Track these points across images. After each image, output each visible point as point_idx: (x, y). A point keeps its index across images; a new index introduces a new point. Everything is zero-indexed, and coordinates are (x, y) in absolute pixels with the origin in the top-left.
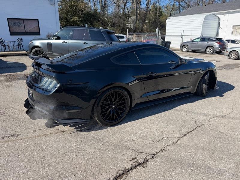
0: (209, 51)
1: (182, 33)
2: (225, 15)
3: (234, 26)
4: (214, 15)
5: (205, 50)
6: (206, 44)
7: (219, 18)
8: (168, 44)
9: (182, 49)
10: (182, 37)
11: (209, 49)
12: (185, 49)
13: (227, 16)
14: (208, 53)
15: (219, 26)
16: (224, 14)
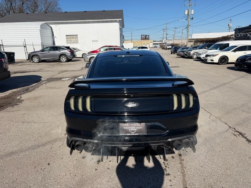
0: (63, 59)
1: (24, 43)
2: (56, 25)
3: (67, 36)
4: (46, 25)
5: (58, 58)
6: (57, 52)
7: (51, 28)
8: (12, 55)
9: (32, 60)
10: (25, 47)
11: (63, 57)
12: (36, 60)
13: (58, 26)
14: (63, 61)
15: (53, 35)
16: (54, 24)
